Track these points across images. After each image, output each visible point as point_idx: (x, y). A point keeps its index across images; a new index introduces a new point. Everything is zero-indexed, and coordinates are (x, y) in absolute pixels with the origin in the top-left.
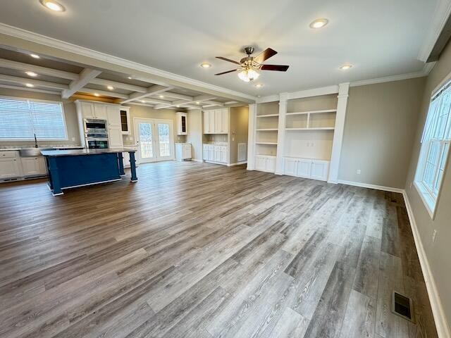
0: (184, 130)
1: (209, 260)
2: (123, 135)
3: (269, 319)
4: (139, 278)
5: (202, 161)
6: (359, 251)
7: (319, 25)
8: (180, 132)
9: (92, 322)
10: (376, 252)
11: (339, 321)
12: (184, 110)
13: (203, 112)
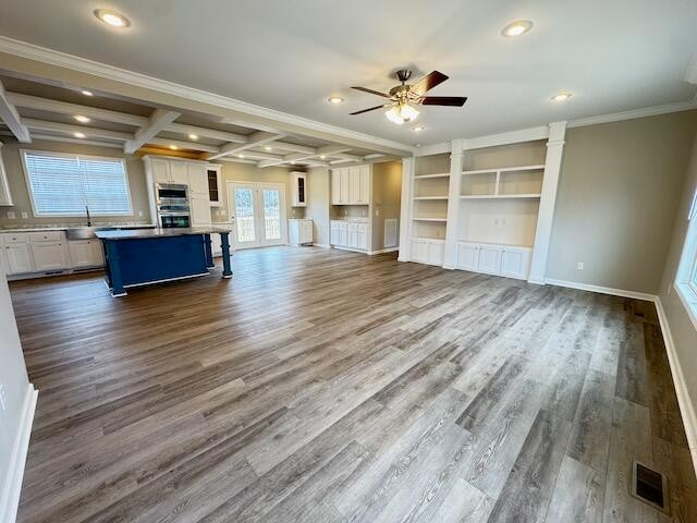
0: (302, 199)
1: (339, 401)
2: (212, 207)
3: (431, 495)
4: (235, 423)
5: (328, 247)
6: (579, 394)
7: (516, 31)
8: (296, 202)
9: (168, 485)
10: (605, 396)
11: (542, 504)
12: (302, 168)
13: (330, 172)
